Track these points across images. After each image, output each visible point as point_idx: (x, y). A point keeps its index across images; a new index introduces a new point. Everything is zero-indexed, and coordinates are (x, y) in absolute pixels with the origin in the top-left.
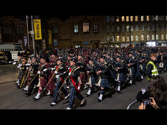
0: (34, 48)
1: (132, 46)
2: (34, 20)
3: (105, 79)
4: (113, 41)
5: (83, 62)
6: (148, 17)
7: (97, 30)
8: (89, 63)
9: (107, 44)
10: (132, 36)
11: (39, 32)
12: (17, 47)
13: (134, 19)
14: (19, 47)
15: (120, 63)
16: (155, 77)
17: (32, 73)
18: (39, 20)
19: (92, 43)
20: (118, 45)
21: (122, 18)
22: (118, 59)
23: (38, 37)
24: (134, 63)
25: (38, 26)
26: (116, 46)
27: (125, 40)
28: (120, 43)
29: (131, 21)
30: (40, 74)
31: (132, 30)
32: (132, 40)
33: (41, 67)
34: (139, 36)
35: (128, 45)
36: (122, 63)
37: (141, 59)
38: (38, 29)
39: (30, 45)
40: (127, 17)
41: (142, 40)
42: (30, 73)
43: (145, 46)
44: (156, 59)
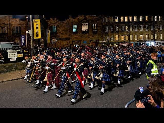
0: (32, 47)
1: (131, 45)
2: (34, 20)
3: (106, 74)
4: (112, 40)
5: (86, 59)
6: (146, 17)
7: (96, 30)
8: (91, 60)
9: (106, 43)
10: (131, 36)
11: (38, 32)
12: (14, 46)
13: (133, 19)
14: (16, 46)
15: (119, 60)
16: (155, 76)
17: (40, 69)
18: (39, 20)
19: (91, 42)
20: (117, 44)
21: (121, 18)
22: (117, 56)
23: (38, 36)
24: (132, 61)
25: (37, 25)
26: (115, 45)
27: (124, 40)
28: (119, 43)
29: (130, 21)
30: (48, 69)
31: (131, 30)
32: (131, 39)
33: (48, 63)
34: (138, 36)
35: (127, 44)
36: (121, 60)
37: (139, 57)
38: (37, 28)
39: (27, 44)
40: (126, 18)
41: (141, 39)
42: (39, 68)
43: (144, 45)
44: (156, 59)
